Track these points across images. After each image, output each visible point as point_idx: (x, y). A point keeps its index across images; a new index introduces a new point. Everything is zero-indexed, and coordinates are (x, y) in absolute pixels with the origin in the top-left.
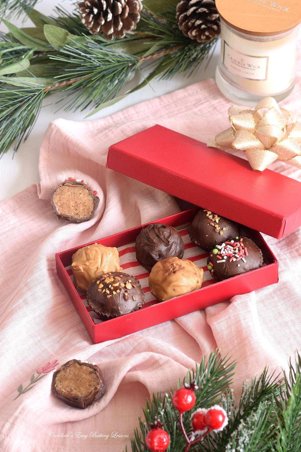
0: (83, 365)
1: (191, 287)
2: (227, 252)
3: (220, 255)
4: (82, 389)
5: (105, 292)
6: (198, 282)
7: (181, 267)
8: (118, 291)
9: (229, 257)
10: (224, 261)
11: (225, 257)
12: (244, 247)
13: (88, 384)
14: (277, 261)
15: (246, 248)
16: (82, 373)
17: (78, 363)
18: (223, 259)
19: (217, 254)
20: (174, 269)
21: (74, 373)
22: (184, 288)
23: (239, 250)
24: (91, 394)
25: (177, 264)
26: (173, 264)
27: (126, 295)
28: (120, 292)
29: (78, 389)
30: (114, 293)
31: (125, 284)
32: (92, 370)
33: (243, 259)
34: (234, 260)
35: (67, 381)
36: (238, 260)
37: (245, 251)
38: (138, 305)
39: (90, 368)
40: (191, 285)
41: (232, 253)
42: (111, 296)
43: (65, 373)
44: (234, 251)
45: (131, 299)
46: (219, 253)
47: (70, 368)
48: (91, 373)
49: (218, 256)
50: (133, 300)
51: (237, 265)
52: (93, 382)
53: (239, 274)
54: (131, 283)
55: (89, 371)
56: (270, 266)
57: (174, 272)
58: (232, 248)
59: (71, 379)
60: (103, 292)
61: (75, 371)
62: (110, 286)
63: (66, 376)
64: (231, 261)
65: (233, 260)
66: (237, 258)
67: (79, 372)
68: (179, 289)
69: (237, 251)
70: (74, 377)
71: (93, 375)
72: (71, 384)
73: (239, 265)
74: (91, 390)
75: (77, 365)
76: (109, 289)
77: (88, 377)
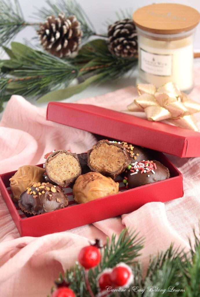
0: (111, 145)
1: (107, 193)
2: (139, 167)
3: (133, 169)
4: (113, 165)
5: (32, 194)
6: (114, 190)
7: (99, 177)
8: (43, 192)
9: (141, 170)
10: (136, 173)
11: (137, 170)
12: (153, 163)
13: (117, 160)
14: (181, 174)
15: (155, 164)
16: (111, 152)
17: (107, 143)
18: (135, 171)
19: (131, 169)
20: (93, 178)
21: (105, 152)
22: (102, 193)
23: (149, 165)
24: (120, 170)
25: (95, 175)
26: (92, 175)
27: (51, 195)
28: (45, 193)
29: (110, 165)
30: (40, 194)
31: (50, 188)
32: (120, 149)
33: (153, 171)
34: (145, 171)
35: (100, 158)
36: (148, 171)
37: (154, 166)
38: (61, 205)
39: (118, 147)
40: (107, 191)
41: (143, 167)
42: (37, 196)
43: (97, 151)
44: (145, 166)
45: (54, 200)
46: (132, 168)
47: (101, 147)
48: (119, 151)
49: (131, 170)
50: (57, 201)
51: (147, 176)
52: (121, 159)
53: (149, 183)
54: (55, 188)
55: (117, 150)
56: (175, 178)
57: (93, 180)
58: (143, 164)
59: (103, 156)
60: (30, 194)
61: (106, 150)
62: (37, 188)
63: (98, 154)
64: (142, 172)
65: (143, 172)
66: (147, 170)
67: (109, 151)
68: (97, 194)
69: (147, 165)
70: (105, 155)
71: (121, 153)
72: (103, 161)
73: (149, 176)
74: (120, 166)
75: (107, 144)
76: (36, 191)
77: (117, 155)
